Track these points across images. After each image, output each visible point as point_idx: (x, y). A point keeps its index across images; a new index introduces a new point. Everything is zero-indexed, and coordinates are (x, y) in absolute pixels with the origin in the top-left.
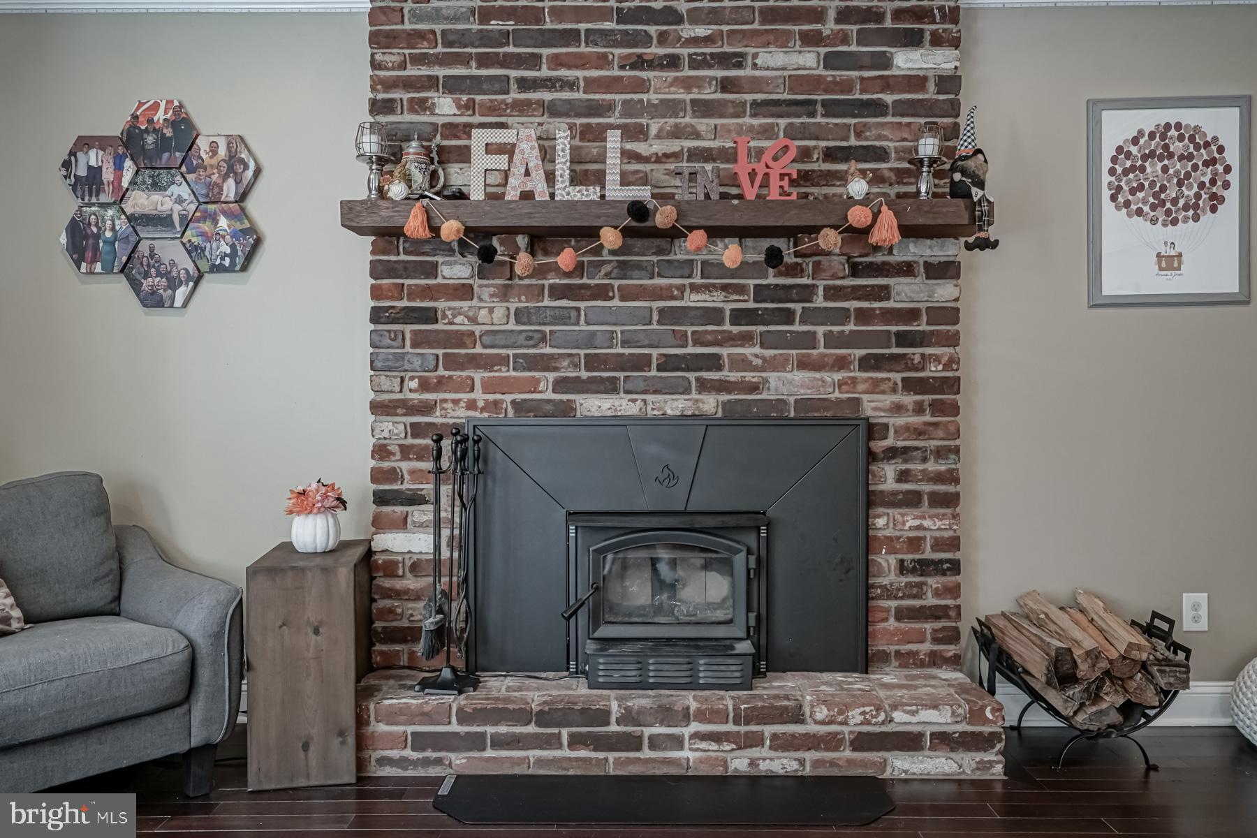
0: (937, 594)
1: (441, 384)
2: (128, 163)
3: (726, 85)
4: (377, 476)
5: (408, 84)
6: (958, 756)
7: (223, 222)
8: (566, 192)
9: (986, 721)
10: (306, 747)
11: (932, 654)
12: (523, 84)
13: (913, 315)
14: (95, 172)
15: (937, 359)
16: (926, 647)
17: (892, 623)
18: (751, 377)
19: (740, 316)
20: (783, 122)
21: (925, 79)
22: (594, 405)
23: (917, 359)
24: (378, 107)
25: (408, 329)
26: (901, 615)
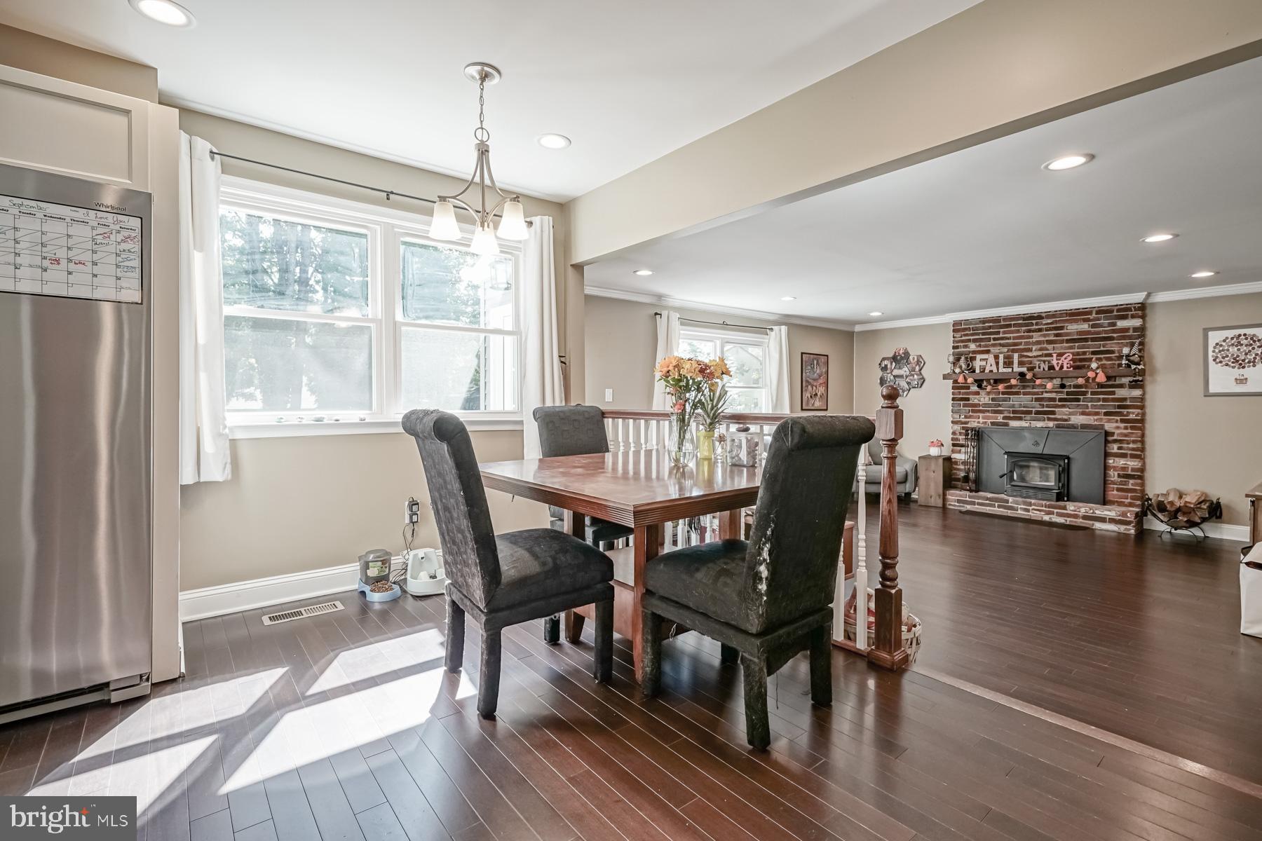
0: (1132, 484)
1: (970, 417)
2: (894, 363)
3: (1057, 335)
4: (952, 439)
5: (962, 341)
6: (1119, 526)
7: (915, 376)
8: (1002, 370)
9: (1128, 517)
10: (931, 497)
11: (1130, 503)
12: (994, 339)
13: (1125, 399)
14: (886, 366)
15: (1133, 413)
16: (1129, 500)
17: (1115, 492)
18: (1065, 417)
19: (1061, 400)
20: (1077, 344)
21: (1129, 329)
22: (1014, 424)
23: (1125, 413)
24: (954, 348)
25: (962, 403)
26: (1118, 490)
